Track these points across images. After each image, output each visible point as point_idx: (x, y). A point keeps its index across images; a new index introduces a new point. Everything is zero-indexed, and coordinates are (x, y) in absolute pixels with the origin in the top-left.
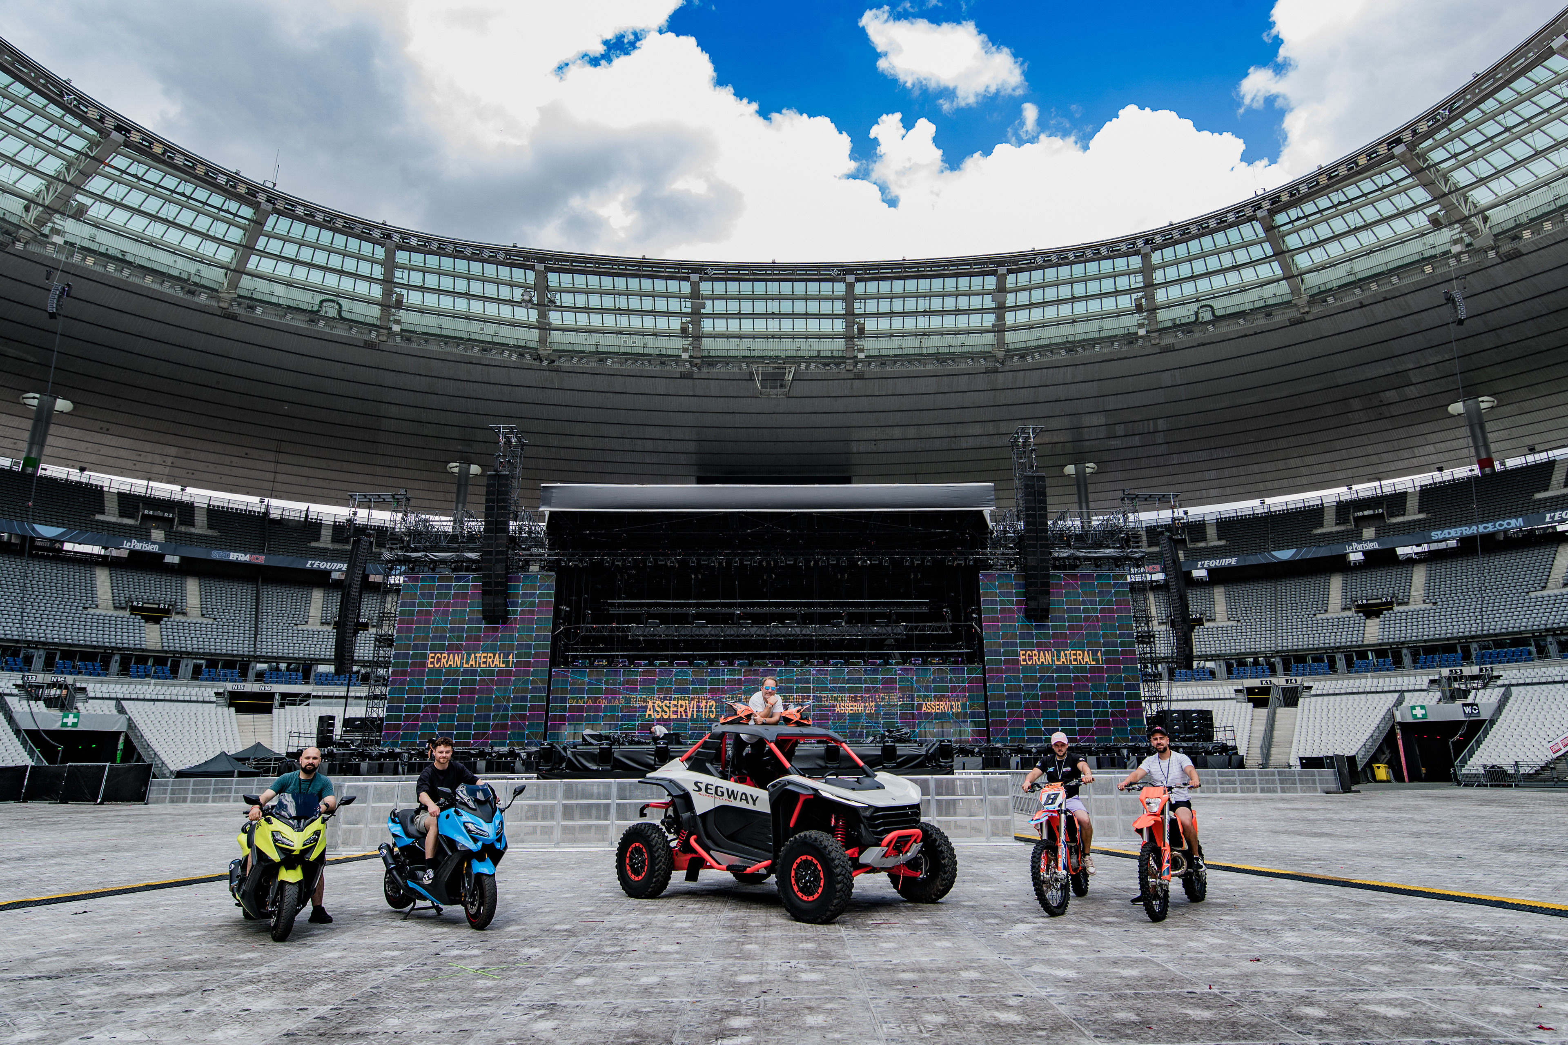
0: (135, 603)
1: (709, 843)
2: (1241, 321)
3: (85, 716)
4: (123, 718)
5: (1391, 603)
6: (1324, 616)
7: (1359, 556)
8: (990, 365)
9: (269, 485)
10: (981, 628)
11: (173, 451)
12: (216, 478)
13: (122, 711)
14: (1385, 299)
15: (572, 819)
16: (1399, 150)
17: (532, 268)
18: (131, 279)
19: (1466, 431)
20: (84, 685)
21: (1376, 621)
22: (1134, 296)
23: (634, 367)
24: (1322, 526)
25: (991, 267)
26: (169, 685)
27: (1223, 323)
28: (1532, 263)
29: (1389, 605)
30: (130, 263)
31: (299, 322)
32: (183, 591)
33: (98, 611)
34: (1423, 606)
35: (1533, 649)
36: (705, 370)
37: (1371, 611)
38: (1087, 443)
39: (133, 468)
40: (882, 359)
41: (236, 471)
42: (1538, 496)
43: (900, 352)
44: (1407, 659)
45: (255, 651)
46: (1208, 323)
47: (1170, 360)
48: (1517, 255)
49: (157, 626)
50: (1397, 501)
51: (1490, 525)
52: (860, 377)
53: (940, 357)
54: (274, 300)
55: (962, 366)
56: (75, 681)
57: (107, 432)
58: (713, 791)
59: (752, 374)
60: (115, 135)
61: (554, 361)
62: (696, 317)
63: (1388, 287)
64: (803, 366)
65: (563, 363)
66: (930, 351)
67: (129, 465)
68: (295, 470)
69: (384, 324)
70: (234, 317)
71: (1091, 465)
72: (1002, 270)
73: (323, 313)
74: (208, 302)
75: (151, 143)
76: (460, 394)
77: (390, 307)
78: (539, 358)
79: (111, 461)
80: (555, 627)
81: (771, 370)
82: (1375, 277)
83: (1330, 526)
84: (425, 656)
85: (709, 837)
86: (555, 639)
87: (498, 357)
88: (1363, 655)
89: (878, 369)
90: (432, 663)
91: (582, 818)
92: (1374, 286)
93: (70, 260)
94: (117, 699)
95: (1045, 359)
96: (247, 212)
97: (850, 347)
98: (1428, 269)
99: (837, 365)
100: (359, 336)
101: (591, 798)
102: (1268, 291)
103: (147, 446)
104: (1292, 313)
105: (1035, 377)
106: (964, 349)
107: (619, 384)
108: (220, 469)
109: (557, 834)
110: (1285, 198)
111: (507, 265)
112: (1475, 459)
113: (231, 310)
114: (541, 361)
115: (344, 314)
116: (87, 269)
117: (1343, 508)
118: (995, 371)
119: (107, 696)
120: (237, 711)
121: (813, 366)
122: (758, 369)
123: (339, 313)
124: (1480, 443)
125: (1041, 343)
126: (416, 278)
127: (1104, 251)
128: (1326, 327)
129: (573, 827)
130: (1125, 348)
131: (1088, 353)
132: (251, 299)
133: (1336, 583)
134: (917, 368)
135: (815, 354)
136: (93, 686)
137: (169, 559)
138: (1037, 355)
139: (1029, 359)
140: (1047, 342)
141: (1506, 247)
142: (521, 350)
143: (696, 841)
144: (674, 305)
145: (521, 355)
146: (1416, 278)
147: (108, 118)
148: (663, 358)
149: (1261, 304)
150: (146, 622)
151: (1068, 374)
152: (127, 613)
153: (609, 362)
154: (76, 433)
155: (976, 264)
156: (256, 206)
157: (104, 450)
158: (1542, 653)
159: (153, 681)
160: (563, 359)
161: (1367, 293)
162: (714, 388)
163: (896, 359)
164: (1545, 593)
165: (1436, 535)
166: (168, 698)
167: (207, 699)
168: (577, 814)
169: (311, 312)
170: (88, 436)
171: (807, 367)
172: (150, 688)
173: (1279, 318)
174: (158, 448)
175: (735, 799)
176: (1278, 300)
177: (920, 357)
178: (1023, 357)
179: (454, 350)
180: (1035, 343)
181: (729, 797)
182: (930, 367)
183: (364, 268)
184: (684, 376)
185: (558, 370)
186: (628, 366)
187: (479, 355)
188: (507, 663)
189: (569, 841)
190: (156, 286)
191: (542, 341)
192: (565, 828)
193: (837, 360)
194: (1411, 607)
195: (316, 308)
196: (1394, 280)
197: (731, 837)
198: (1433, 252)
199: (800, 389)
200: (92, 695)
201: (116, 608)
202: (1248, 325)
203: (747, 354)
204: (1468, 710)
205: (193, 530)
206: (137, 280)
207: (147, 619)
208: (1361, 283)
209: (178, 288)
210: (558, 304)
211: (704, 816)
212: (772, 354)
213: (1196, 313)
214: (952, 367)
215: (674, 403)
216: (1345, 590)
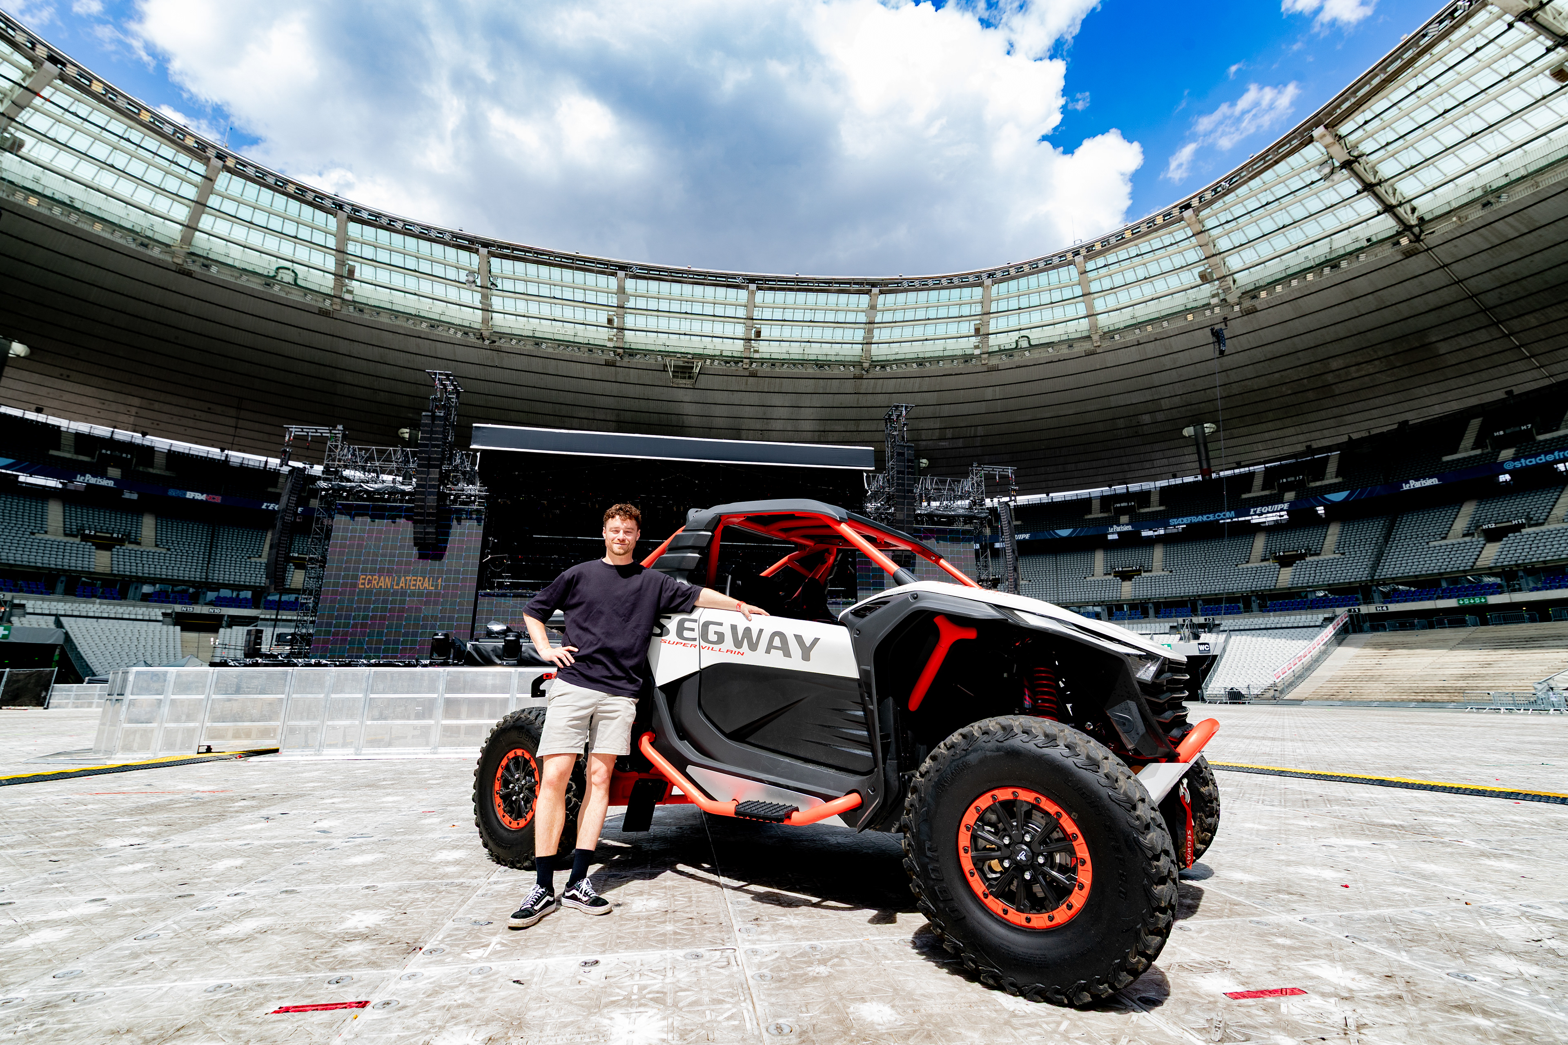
0: (87, 532)
1: (685, 749)
2: (1050, 350)
3: (18, 629)
4: (60, 631)
5: (1140, 570)
6: (1092, 579)
7: (1116, 537)
8: (857, 371)
9: (230, 439)
10: (855, 569)
11: (136, 401)
12: (181, 430)
13: (59, 624)
14: (1156, 340)
15: (458, 717)
16: (1188, 213)
17: (477, 252)
18: (80, 225)
19: (1194, 449)
20: (23, 602)
21: (1129, 583)
22: (972, 323)
23: (565, 352)
24: (1090, 513)
25: (867, 287)
26: (114, 605)
27: (1037, 351)
28: (1262, 318)
29: (1138, 572)
30: (78, 209)
31: (255, 284)
32: (139, 525)
33: (47, 537)
34: (1163, 573)
35: (1241, 605)
36: (626, 359)
37: (1125, 576)
38: (924, 443)
39: (98, 415)
40: (773, 362)
41: (200, 425)
42: (1244, 496)
43: (787, 357)
44: (1151, 612)
45: (207, 578)
46: (1025, 349)
47: (995, 378)
48: (1253, 311)
49: (109, 553)
50: (1143, 497)
51: (1211, 516)
52: (753, 375)
53: (819, 364)
54: (230, 262)
55: (836, 371)
56: (13, 598)
57: (68, 378)
58: (695, 634)
59: (665, 366)
60: (48, 65)
61: (494, 342)
62: (621, 311)
63: (1160, 330)
64: (708, 362)
65: (501, 343)
66: (811, 357)
67: (94, 412)
68: (257, 426)
69: (338, 294)
70: (189, 274)
71: (925, 461)
72: (875, 290)
73: (279, 278)
74: (161, 256)
75: (91, 81)
76: (410, 365)
77: (342, 276)
78: (482, 337)
79: (74, 408)
80: (483, 555)
81: (681, 364)
82: (1150, 321)
83: (1096, 514)
84: (356, 577)
85: (683, 734)
86: (483, 567)
87: (444, 334)
88: (1120, 607)
89: (768, 369)
90: (363, 584)
91: (470, 716)
92: (1149, 328)
93: (11, 199)
94: (56, 615)
95: (900, 370)
96: (199, 167)
97: (747, 348)
98: (1190, 317)
99: (736, 363)
100: (313, 303)
101: (483, 690)
102: (1072, 327)
103: (110, 396)
104: (1087, 346)
105: (891, 385)
106: (838, 358)
107: (551, 366)
108: (184, 421)
109: (435, 736)
110: (1098, 247)
111: (454, 246)
112: (1198, 471)
113: (185, 266)
114: (484, 340)
115: (299, 282)
116: (30, 210)
117: (1105, 501)
118: (861, 378)
119: (47, 612)
120: (182, 630)
121: (716, 362)
122: (671, 362)
123: (295, 280)
124: (1203, 458)
125: (898, 357)
126: (368, 252)
127: (956, 281)
128: (1111, 359)
129: (458, 727)
130: (961, 366)
131: (933, 367)
132: (207, 258)
133: (1099, 557)
134: (799, 371)
135: (718, 353)
136: (32, 603)
137: (127, 495)
138: (894, 367)
139: (888, 369)
140: (902, 357)
141: (1247, 303)
142: (466, 330)
143: (653, 744)
144: (602, 299)
145: (466, 333)
146: (1179, 323)
147: (39, 46)
148: (591, 348)
149: (1064, 337)
150: (97, 549)
151: (916, 384)
152: (77, 540)
153: (544, 346)
154: (36, 378)
155: (855, 283)
156: (206, 161)
157: (66, 397)
158: (1248, 609)
159: (98, 601)
160: (503, 340)
161: (1144, 334)
162: (633, 375)
163: (783, 362)
164: (1249, 565)
165: (1173, 521)
166: (113, 616)
167: (154, 618)
168: (464, 709)
169: (268, 277)
170: (49, 381)
171: (712, 363)
172: (95, 607)
173: (1079, 348)
174: (121, 398)
175: (753, 647)
176: (1079, 335)
177: (803, 362)
178: (883, 367)
179: (404, 324)
180: (893, 357)
181: (738, 644)
182: (810, 371)
183: (319, 238)
184: (608, 364)
185: (498, 350)
186: (560, 351)
187: (427, 330)
188: (437, 586)
189: (451, 745)
190: (107, 235)
191: (485, 321)
192: (446, 728)
193: (737, 360)
194: (1154, 574)
195: (272, 274)
196: (1165, 324)
197: (739, 736)
198: (1194, 305)
199: (703, 381)
200: (30, 610)
201: (66, 535)
202: (1055, 353)
203: (663, 348)
204: (1202, 647)
205: (151, 470)
206: (86, 227)
207: (99, 547)
208: (1139, 325)
209: (130, 239)
210: (500, 287)
211: (673, 688)
212: (683, 350)
213: (1017, 342)
214: (827, 372)
215: (598, 387)
216: (1106, 561)
